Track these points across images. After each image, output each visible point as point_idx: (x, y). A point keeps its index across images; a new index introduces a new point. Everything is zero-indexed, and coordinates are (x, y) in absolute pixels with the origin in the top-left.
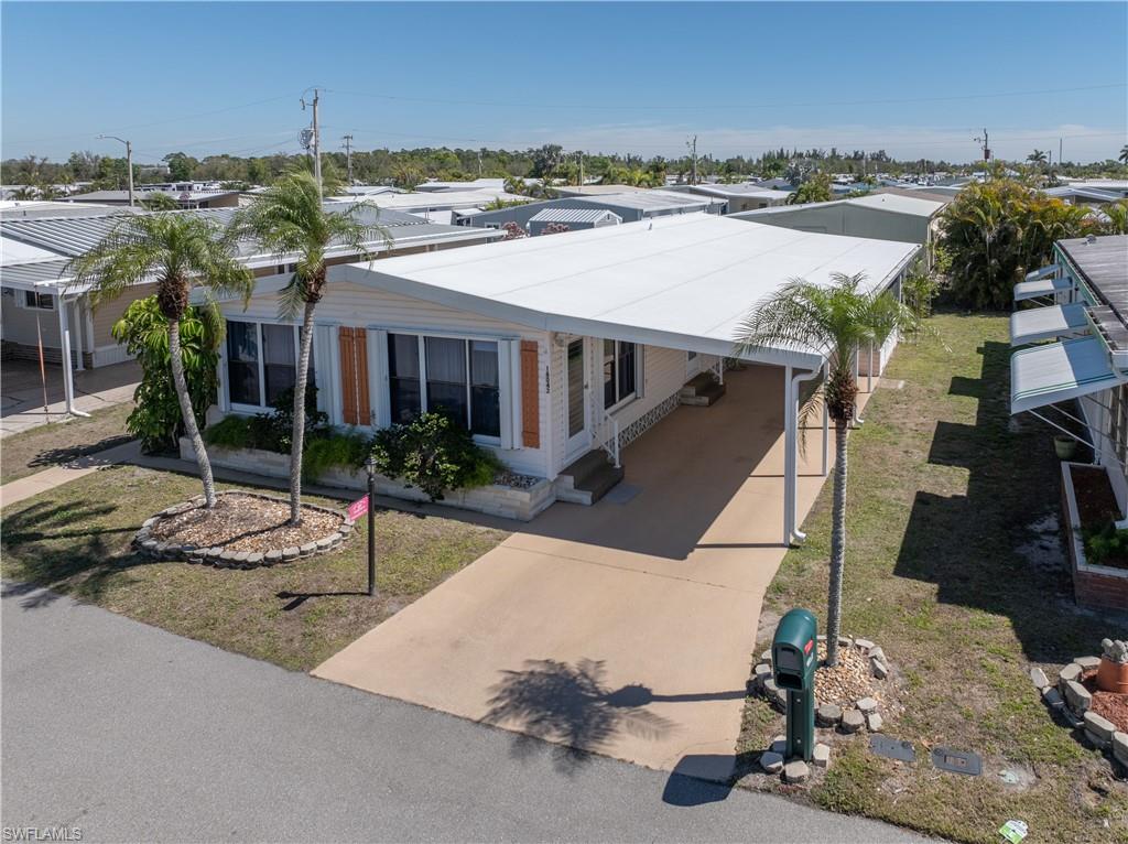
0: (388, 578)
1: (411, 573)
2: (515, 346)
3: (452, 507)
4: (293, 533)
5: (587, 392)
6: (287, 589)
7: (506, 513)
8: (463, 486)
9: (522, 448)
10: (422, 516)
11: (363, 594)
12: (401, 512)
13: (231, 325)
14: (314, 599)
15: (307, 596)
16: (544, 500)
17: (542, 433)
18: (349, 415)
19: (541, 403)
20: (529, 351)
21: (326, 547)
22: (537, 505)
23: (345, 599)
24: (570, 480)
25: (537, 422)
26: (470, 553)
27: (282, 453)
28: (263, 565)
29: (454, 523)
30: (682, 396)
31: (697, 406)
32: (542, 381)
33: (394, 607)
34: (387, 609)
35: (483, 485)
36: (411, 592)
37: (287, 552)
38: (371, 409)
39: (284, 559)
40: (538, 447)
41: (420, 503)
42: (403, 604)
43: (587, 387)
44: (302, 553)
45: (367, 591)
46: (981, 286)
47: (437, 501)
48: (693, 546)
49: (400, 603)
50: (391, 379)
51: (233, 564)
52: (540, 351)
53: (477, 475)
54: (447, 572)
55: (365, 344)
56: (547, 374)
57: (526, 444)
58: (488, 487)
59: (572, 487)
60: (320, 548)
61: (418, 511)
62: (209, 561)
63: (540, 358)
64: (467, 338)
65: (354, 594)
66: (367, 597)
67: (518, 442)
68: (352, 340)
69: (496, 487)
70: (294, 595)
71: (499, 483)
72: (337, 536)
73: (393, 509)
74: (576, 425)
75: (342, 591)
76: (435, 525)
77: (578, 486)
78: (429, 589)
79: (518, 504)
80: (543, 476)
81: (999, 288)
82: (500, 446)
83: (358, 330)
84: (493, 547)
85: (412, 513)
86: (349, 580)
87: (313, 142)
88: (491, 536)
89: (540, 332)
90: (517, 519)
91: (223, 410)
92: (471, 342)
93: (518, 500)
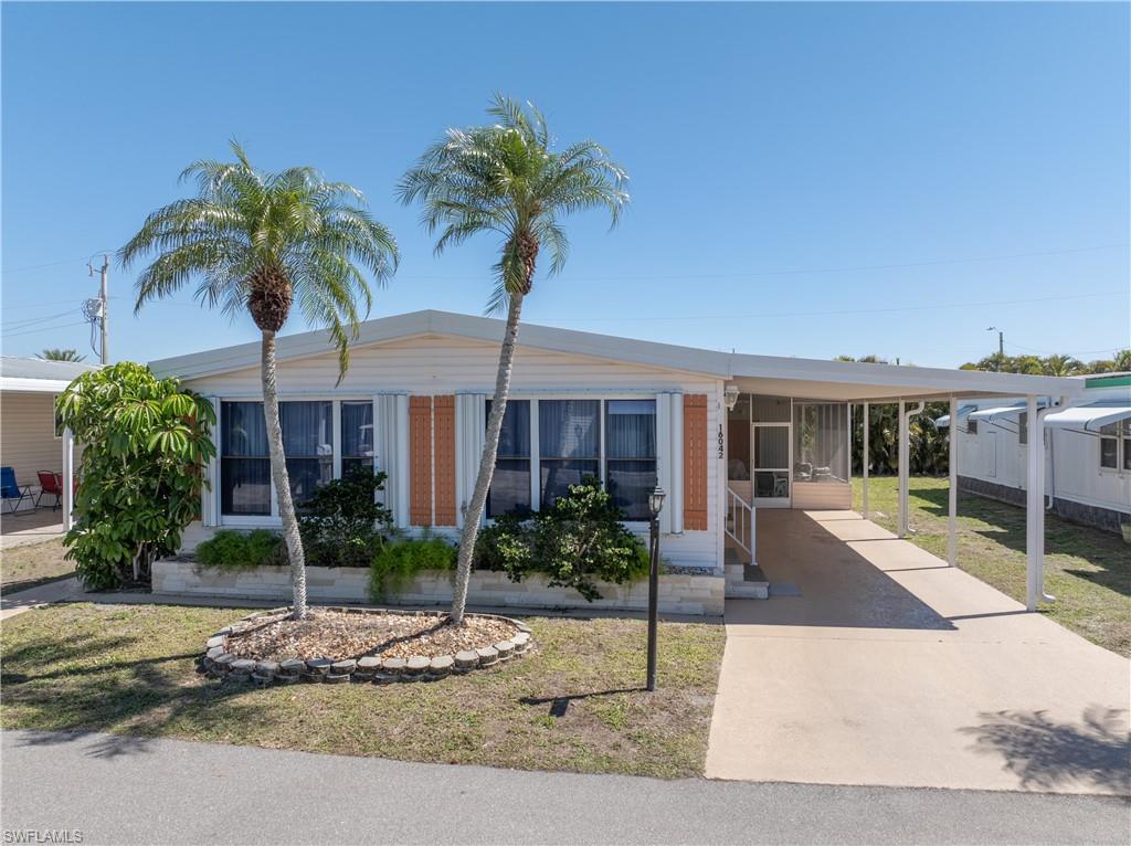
2: (678, 402)
6: (524, 695)
8: (627, 578)
9: (685, 531)
13: (224, 405)
14: (579, 702)
15: (563, 700)
17: (711, 510)
18: (418, 514)
20: (695, 407)
24: (738, 569)
32: (713, 444)
36: (696, 683)
37: (482, 653)
38: (459, 501)
39: (482, 663)
40: (707, 528)
44: (502, 654)
45: (644, 687)
51: (406, 675)
52: (711, 406)
54: (710, 662)
55: (453, 415)
56: (721, 435)
57: (687, 526)
59: (743, 578)
62: (360, 676)
63: (710, 415)
64: (602, 398)
65: (628, 691)
67: (680, 524)
68: (427, 412)
77: (747, 576)
80: (713, 565)
83: (439, 399)
84: (722, 638)
87: (100, 314)
89: (710, 382)
90: (705, 615)
91: (213, 524)
92: (607, 402)
93: (706, 589)
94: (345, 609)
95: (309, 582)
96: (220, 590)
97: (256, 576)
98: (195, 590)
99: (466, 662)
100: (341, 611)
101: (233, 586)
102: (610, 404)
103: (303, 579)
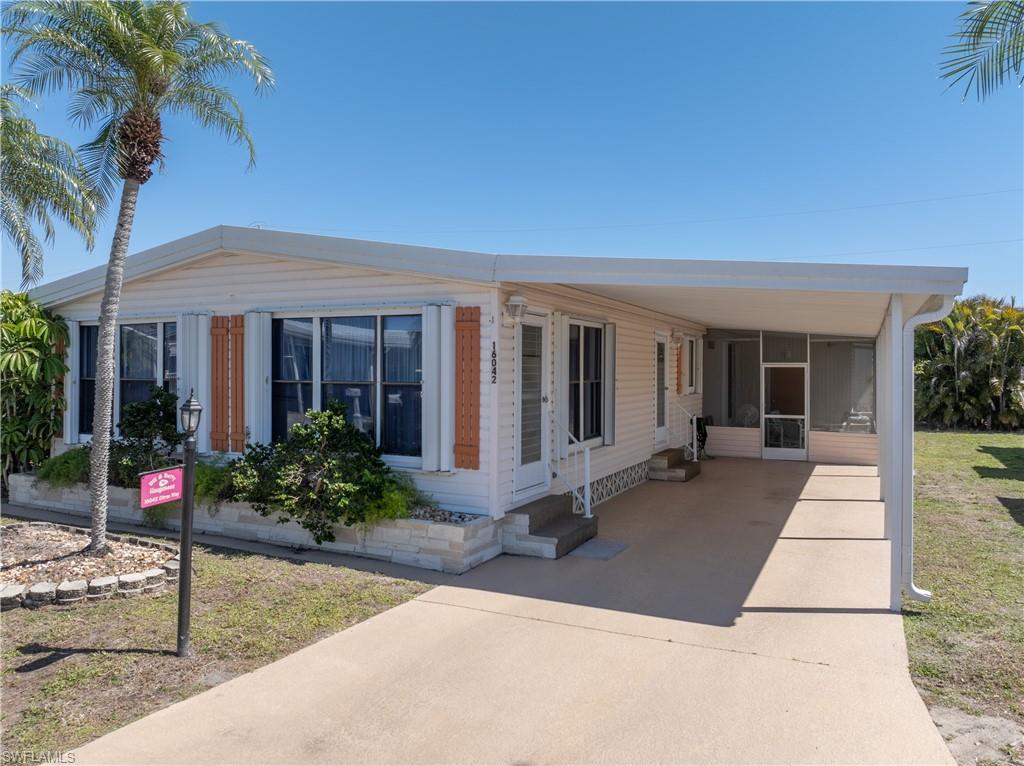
0: (219, 633)
1: (260, 629)
2: (448, 316)
3: (346, 555)
4: (89, 563)
5: (546, 408)
6: (42, 641)
7: (426, 560)
8: (363, 520)
9: (454, 470)
10: (301, 563)
11: (166, 653)
12: (269, 557)
13: (83, 329)
14: (78, 658)
15: (70, 651)
16: (484, 547)
17: (483, 445)
18: (218, 442)
19: (483, 400)
20: (467, 321)
21: (134, 585)
22: (472, 552)
23: (132, 657)
24: (524, 520)
25: (476, 428)
26: (363, 608)
27: (125, 487)
28: (23, 605)
29: (344, 571)
30: (651, 469)
31: (670, 480)
32: (485, 366)
33: (215, 676)
34: (201, 679)
35: (392, 518)
36: (250, 654)
37: (65, 586)
38: (246, 425)
39: (59, 598)
40: (476, 467)
41: (300, 550)
42: (232, 673)
43: (545, 400)
44: (91, 590)
45: (174, 648)
46: (949, 402)
47: (326, 545)
48: (739, 610)
49: (227, 670)
50: (273, 384)
52: (484, 320)
53: (385, 505)
54: (321, 631)
55: (243, 335)
56: (494, 354)
57: (458, 464)
58: (401, 522)
59: (527, 531)
60: (123, 585)
61: (296, 557)
63: (483, 331)
64: (379, 313)
65: (150, 652)
66: (172, 659)
67: (447, 460)
68: (226, 331)
69: (412, 522)
70: (47, 649)
71: (417, 517)
72: (156, 572)
73: (258, 554)
74: (530, 451)
75: (133, 646)
76: (315, 572)
77: (536, 530)
78: (285, 652)
79: (445, 546)
80: (483, 512)
81: (970, 404)
82: (420, 469)
83: (235, 318)
84: (401, 601)
85: (285, 559)
86: (154, 632)
88: (402, 588)
89: (484, 292)
90: (443, 571)
91: (69, 442)
92: (384, 318)
93: (445, 540)
94: (72, 528)
95: (111, 501)
96: (51, 504)
97: (72, 492)
98: (36, 502)
99: (36, 594)
100: (67, 530)
101: (59, 501)
102: (389, 320)
103: (104, 498)
